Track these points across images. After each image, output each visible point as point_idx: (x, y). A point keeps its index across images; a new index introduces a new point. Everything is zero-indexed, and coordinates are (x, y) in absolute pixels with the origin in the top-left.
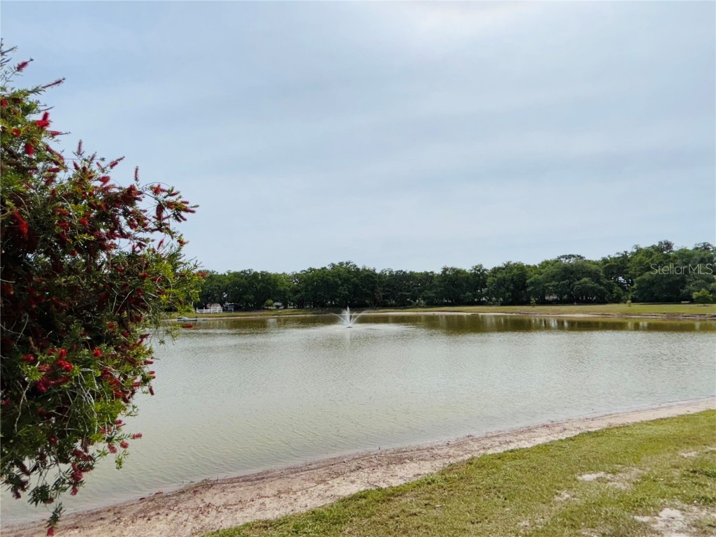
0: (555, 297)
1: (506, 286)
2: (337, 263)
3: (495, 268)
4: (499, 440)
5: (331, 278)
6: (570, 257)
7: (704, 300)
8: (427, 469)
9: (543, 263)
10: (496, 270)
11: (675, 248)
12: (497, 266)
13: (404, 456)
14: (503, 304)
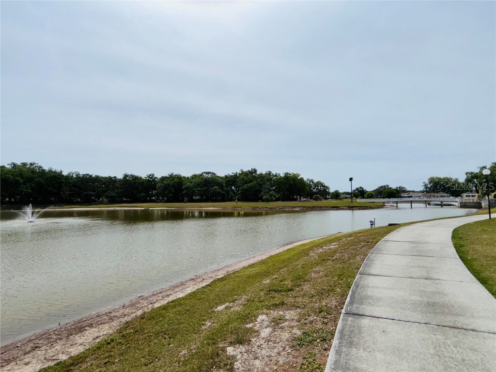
0: (199, 198)
1: (169, 189)
2: (19, 163)
3: (163, 177)
4: (162, 295)
5: (10, 176)
6: (208, 173)
7: (267, 200)
8: (106, 330)
9: (193, 175)
10: (163, 179)
11: (258, 173)
12: (164, 176)
13: (84, 325)
14: (166, 202)
